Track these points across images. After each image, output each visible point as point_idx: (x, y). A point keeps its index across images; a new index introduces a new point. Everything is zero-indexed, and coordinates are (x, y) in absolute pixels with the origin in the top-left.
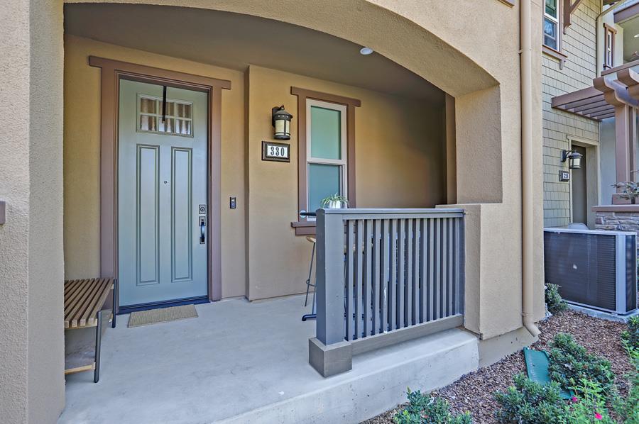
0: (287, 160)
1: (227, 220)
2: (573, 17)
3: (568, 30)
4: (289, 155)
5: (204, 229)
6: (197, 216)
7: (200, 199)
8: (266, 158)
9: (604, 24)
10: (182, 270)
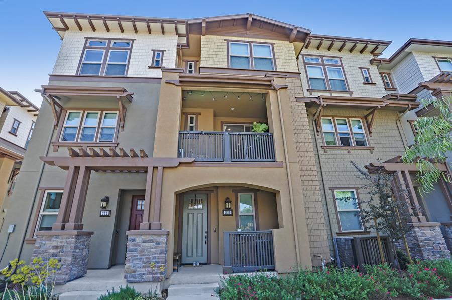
0: (232, 215)
1: (213, 235)
2: (372, 129)
3: (372, 134)
4: (232, 213)
5: (207, 239)
6: (204, 234)
7: (205, 229)
8: (224, 215)
9: (408, 121)
10: (199, 254)
